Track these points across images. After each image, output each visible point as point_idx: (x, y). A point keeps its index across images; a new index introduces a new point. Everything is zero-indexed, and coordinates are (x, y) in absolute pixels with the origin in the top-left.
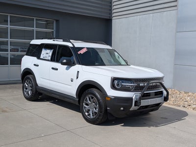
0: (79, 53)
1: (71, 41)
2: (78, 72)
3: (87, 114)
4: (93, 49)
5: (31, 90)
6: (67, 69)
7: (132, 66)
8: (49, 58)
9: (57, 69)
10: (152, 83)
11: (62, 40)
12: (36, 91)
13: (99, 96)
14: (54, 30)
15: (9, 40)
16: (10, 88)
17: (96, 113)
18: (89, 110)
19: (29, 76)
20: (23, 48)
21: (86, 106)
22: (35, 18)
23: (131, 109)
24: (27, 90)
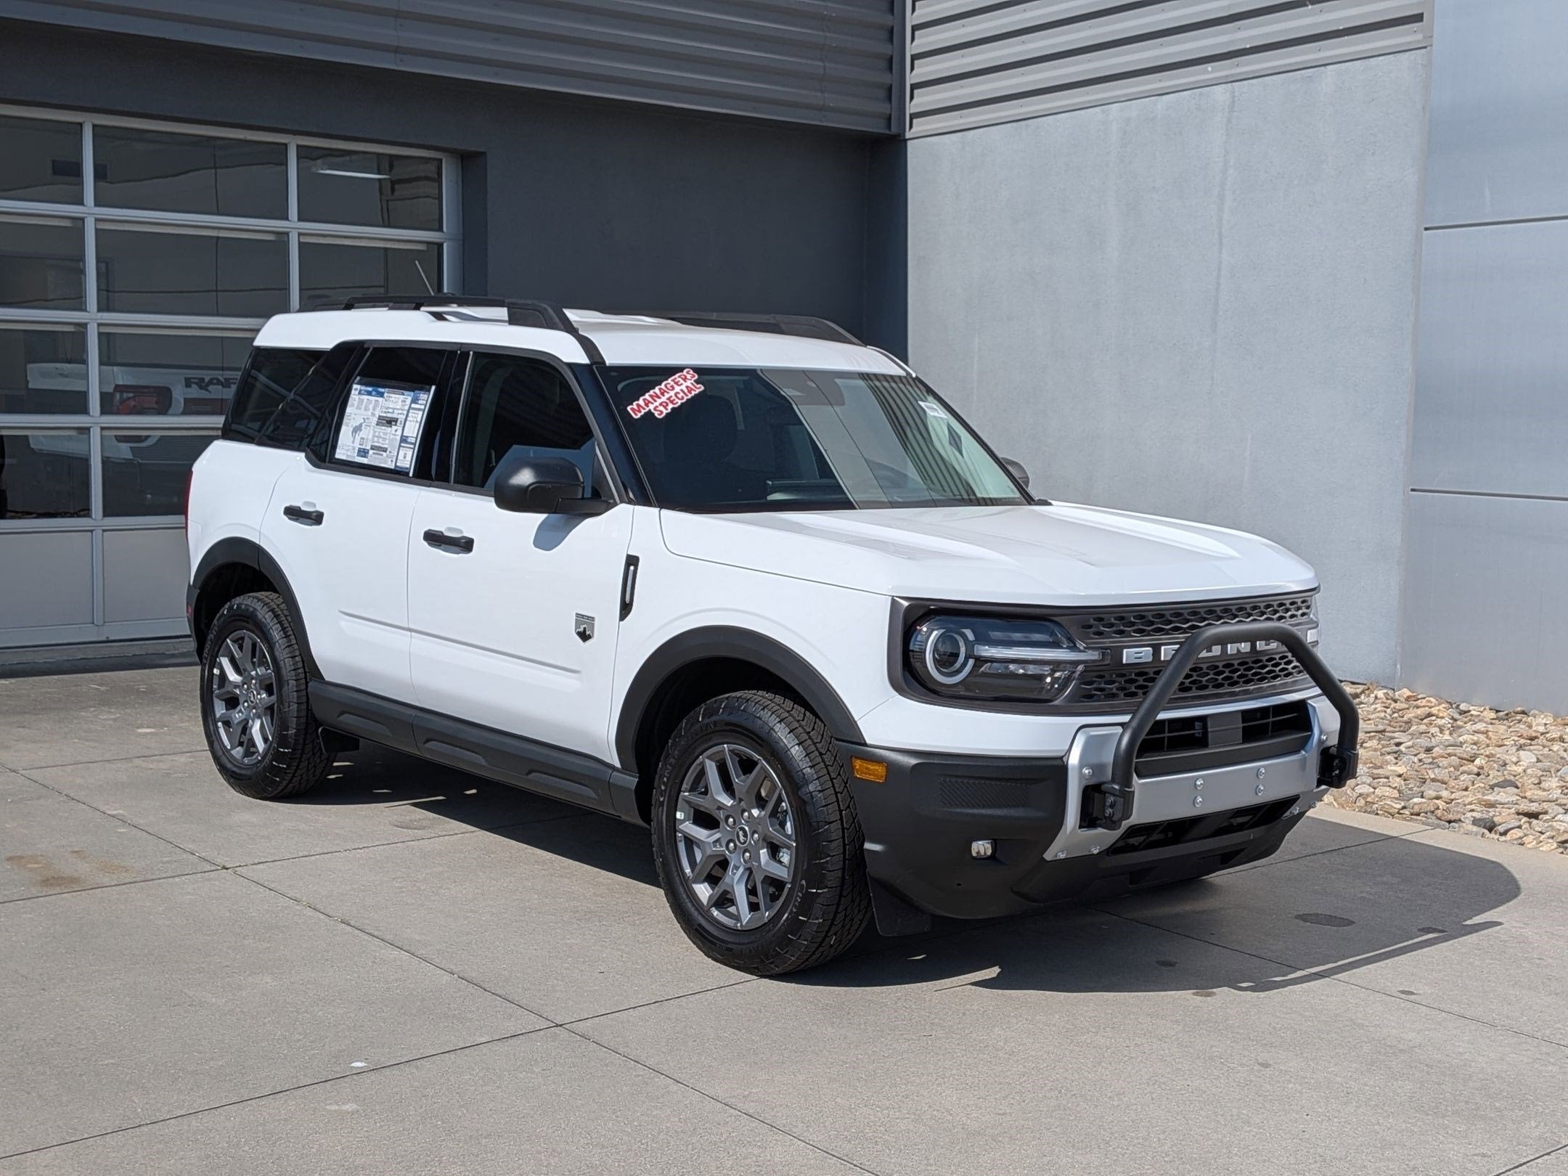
0: (637, 409)
1: (572, 315)
2: (632, 561)
3: (703, 891)
4: (750, 378)
5: (270, 709)
6: (546, 539)
7: (1059, 509)
8: (407, 459)
9: (465, 545)
10: (1223, 640)
11: (502, 313)
12: (310, 721)
13: (796, 751)
14: (446, 237)
15: (93, 317)
16: (104, 701)
17: (777, 884)
18: (723, 864)
19: (252, 602)
20: (202, 384)
21: (700, 833)
22: (293, 143)
23: (1056, 851)
24: (237, 716)
